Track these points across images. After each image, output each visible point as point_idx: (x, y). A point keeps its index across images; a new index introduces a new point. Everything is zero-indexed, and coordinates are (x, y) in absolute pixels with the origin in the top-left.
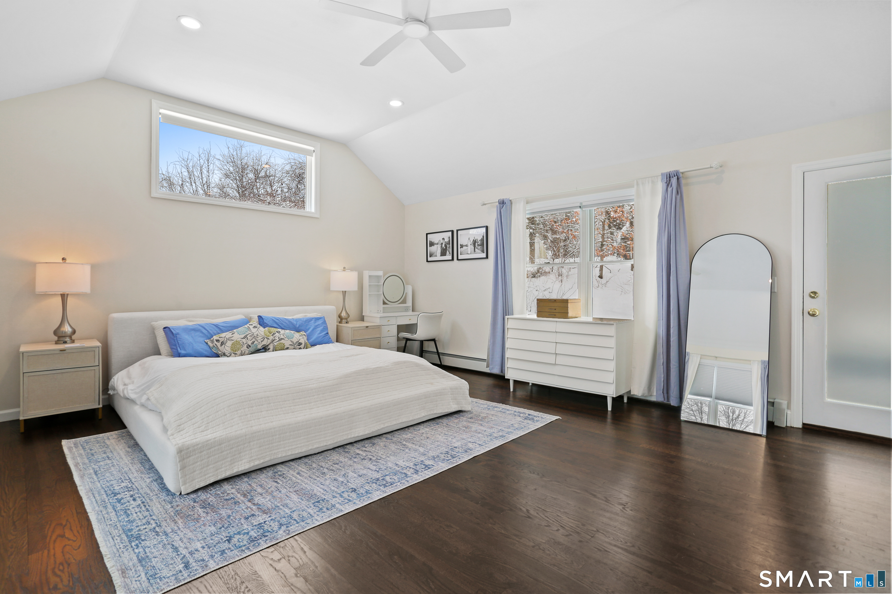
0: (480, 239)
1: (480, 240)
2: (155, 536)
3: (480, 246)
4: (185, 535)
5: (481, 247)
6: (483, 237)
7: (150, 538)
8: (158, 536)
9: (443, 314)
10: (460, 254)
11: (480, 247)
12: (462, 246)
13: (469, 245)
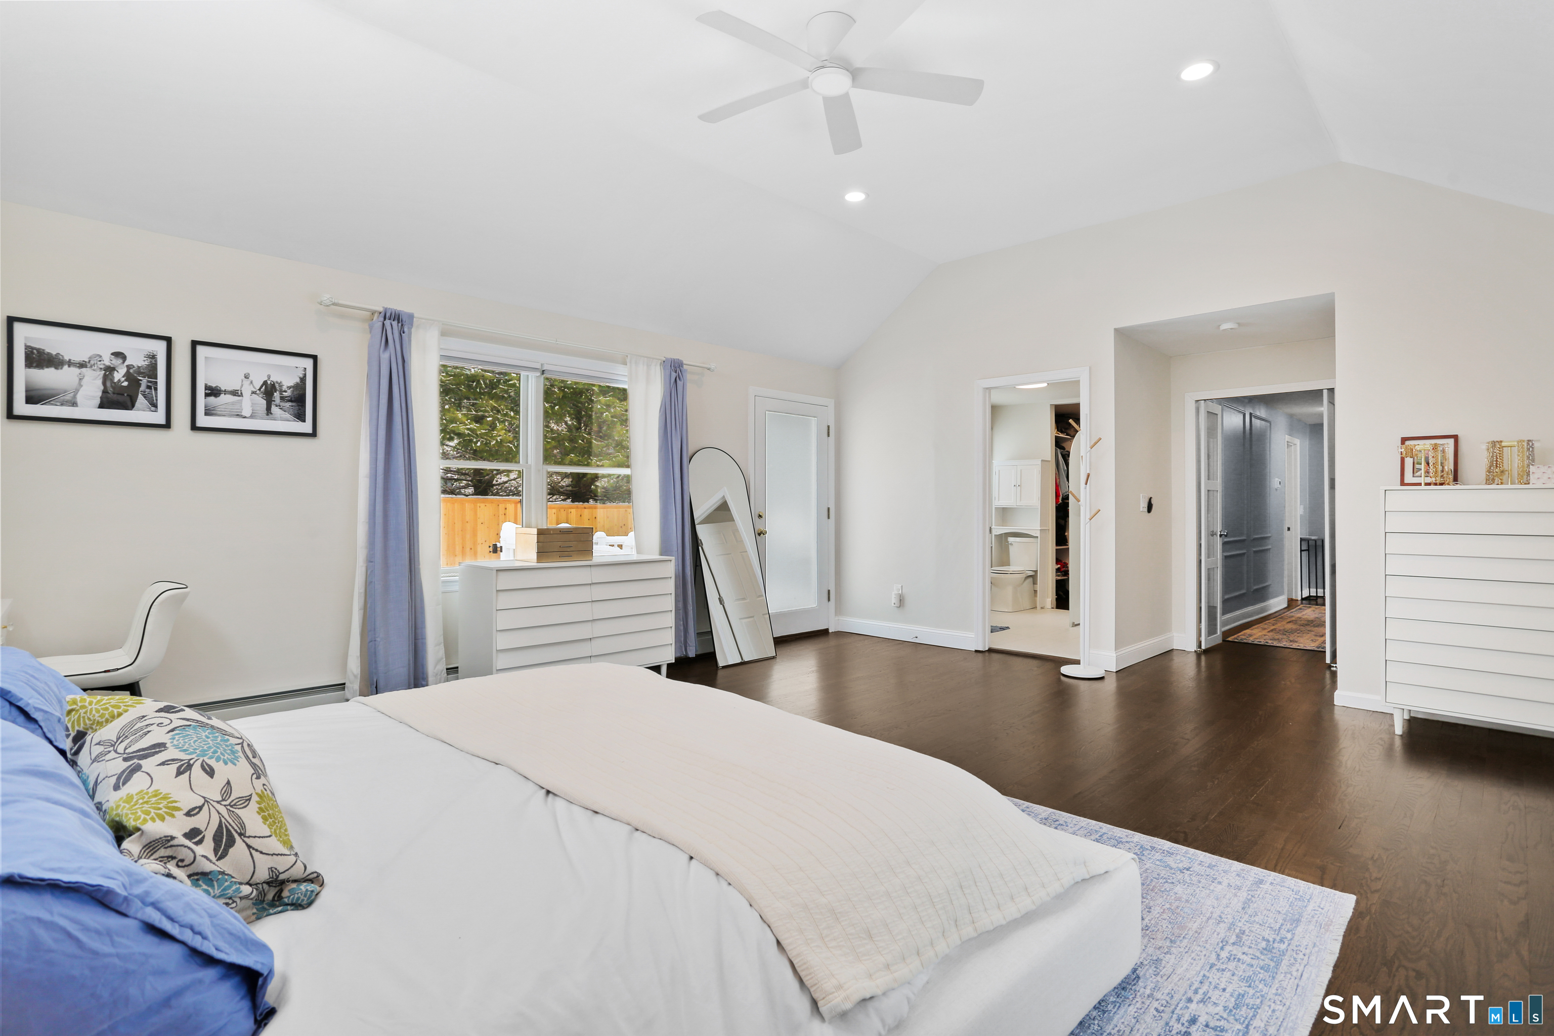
0: (291, 384)
1: (289, 388)
2: (1247, 933)
3: (291, 401)
4: (1216, 906)
5: (294, 404)
6: (303, 380)
7: (1256, 937)
8: (1244, 931)
9: (188, 593)
10: (206, 414)
11: (290, 404)
12: (213, 392)
13: (247, 390)
